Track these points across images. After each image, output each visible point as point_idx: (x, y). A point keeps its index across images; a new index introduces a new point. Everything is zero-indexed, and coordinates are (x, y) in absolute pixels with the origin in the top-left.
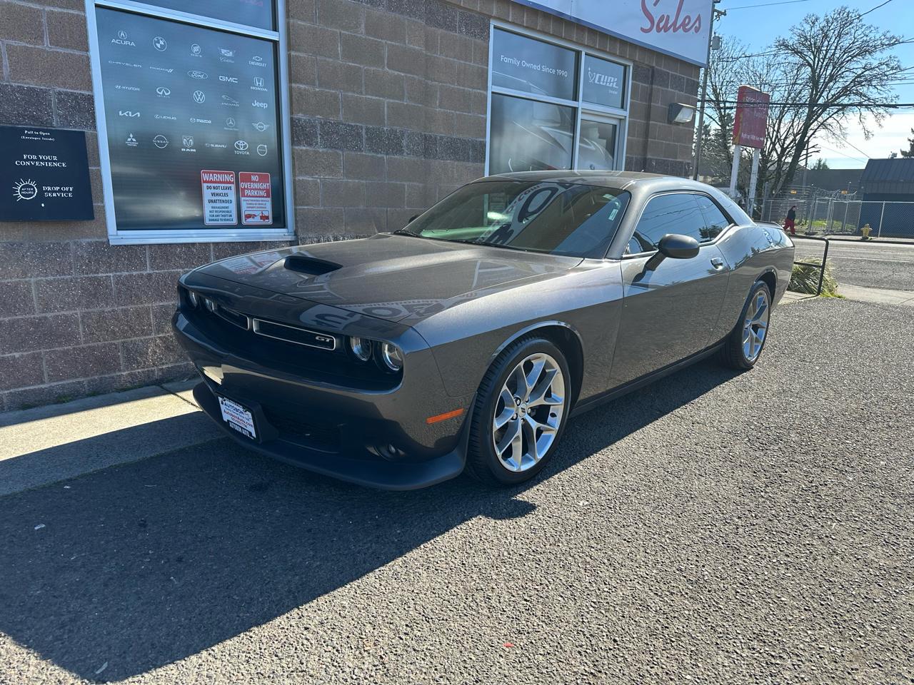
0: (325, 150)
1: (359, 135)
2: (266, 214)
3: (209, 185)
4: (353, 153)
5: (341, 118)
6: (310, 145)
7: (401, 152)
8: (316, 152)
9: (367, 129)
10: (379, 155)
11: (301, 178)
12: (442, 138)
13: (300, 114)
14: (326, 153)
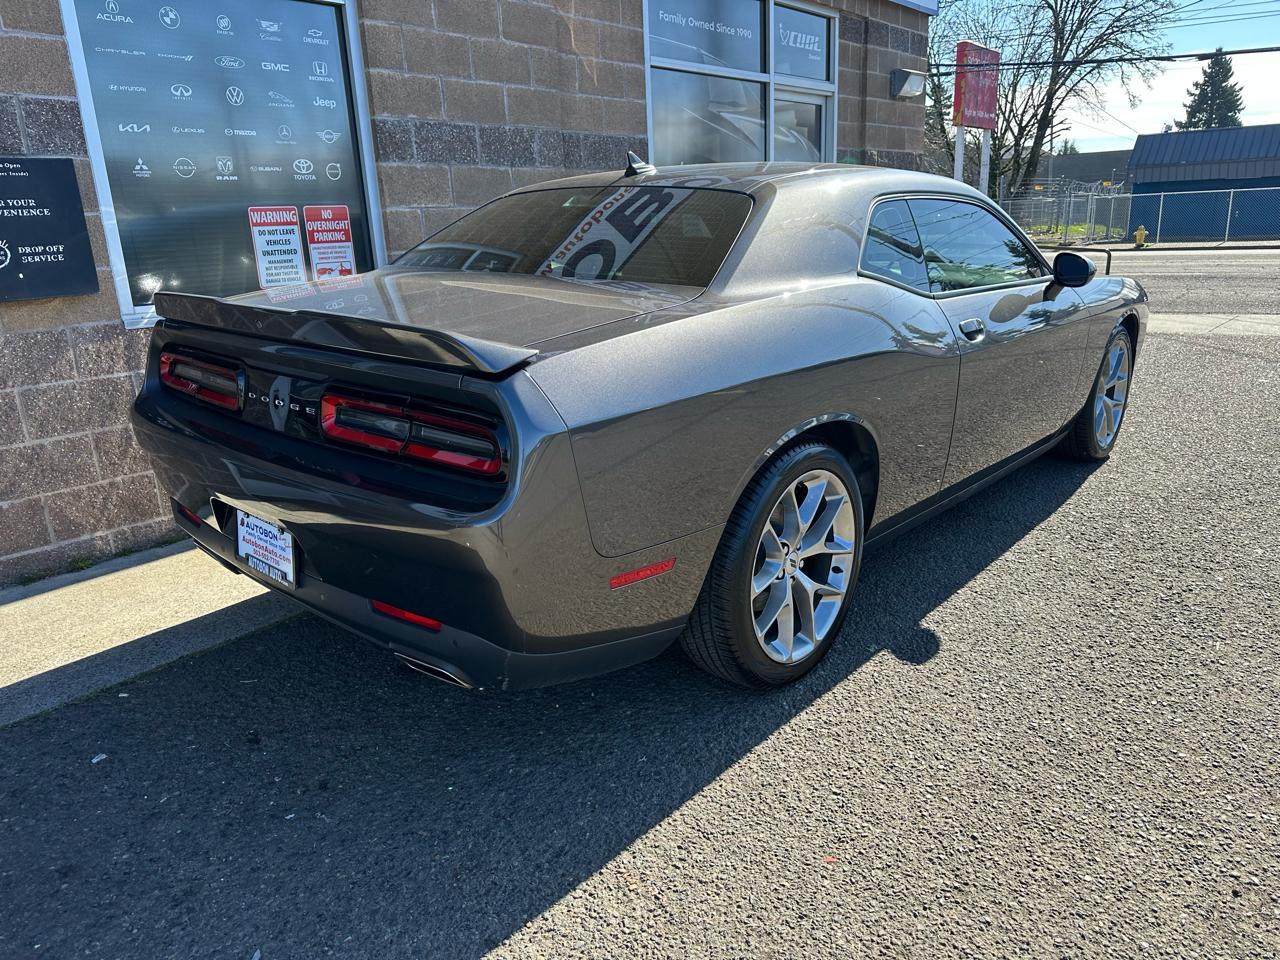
0: (424, 165)
1: (471, 139)
2: (347, 266)
3: (262, 228)
4: (464, 167)
5: (444, 117)
6: (403, 159)
7: (531, 161)
8: (412, 169)
9: (482, 130)
10: (502, 168)
11: (394, 209)
12: (586, 137)
13: (385, 114)
14: (427, 169)
